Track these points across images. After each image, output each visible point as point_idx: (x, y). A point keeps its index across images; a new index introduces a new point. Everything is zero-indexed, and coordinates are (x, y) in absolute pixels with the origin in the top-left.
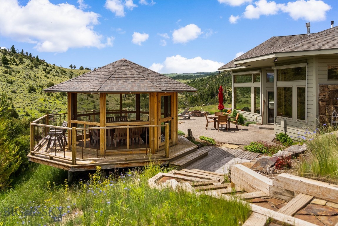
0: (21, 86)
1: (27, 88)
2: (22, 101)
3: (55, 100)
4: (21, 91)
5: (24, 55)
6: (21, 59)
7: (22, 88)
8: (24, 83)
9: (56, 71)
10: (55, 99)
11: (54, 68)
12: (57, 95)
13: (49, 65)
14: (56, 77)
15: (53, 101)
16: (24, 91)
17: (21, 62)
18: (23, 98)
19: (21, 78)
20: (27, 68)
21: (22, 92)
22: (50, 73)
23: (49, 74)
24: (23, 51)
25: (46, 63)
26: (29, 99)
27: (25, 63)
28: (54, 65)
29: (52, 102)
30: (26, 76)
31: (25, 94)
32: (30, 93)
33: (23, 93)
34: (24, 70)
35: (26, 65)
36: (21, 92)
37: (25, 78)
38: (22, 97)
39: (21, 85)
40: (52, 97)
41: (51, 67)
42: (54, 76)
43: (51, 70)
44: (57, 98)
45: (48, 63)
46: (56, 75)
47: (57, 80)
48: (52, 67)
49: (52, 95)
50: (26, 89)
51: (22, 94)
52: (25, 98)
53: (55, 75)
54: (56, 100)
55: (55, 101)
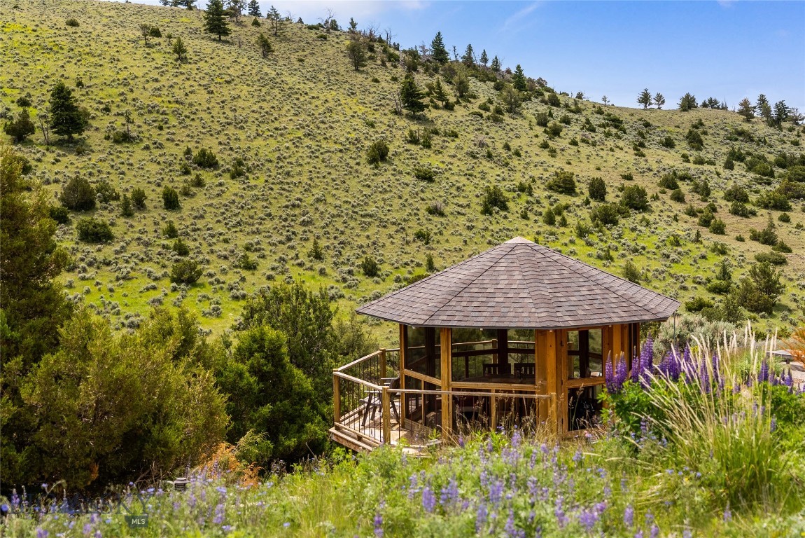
0: (458, 188)
1: (477, 196)
2: (461, 245)
3: (572, 242)
4: (459, 209)
5: (474, 67)
6: (461, 83)
7: (463, 194)
8: (471, 175)
9: (584, 120)
10: (574, 237)
11: (578, 111)
12: (582, 223)
13: (562, 99)
14: (583, 147)
15: (566, 245)
16: (468, 206)
17: (461, 96)
18: (466, 232)
19: (459, 156)
20: (481, 116)
21: (463, 211)
22: (562, 134)
23: (557, 138)
24: (470, 49)
25: (549, 90)
26: (483, 236)
27: (474, 97)
28: (580, 96)
29: (559, 248)
30: (476, 149)
31: (472, 217)
32: (487, 216)
33: (463, 214)
34: (472, 128)
35: (480, 107)
36: (459, 213)
37: (474, 157)
38: (461, 229)
39: (460, 185)
40: (562, 229)
41: (567, 106)
42: (574, 143)
43: (566, 121)
44: (582, 232)
45: (557, 91)
46: (583, 141)
47: (585, 161)
48: (573, 107)
49: (564, 223)
50: (475, 200)
51: (462, 220)
52: (471, 234)
53: (578, 139)
54: (578, 241)
55: (572, 247)
